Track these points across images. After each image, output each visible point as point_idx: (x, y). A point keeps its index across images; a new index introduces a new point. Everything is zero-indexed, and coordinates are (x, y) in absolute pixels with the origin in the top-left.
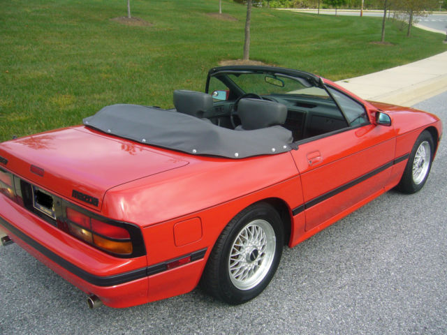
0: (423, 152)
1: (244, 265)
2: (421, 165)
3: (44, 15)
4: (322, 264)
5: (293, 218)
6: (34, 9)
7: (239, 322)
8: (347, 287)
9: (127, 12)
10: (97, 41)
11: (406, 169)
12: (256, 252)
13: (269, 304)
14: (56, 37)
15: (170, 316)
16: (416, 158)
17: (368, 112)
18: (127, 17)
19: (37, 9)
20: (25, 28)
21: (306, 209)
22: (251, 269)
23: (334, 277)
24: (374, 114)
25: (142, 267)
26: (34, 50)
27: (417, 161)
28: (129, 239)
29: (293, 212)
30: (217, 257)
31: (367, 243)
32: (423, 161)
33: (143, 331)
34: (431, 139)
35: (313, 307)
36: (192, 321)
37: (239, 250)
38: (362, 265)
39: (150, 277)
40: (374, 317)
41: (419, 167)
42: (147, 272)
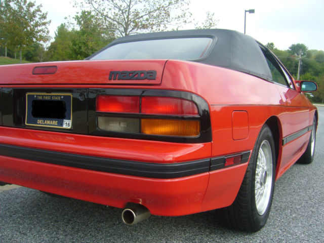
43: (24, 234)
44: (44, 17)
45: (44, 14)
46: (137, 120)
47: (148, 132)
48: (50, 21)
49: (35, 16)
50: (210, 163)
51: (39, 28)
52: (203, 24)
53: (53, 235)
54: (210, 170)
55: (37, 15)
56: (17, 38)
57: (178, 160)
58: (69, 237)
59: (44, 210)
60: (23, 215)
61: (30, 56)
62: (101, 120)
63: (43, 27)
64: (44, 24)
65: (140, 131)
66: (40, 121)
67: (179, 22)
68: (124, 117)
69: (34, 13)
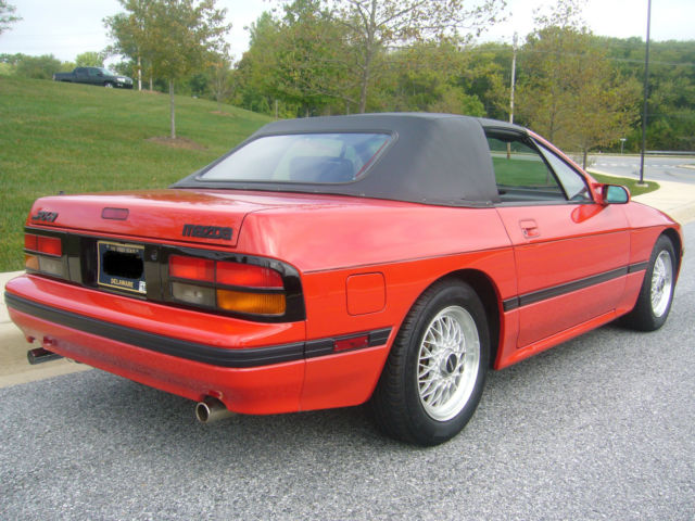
0: (662, 269)
1: (439, 384)
2: (660, 288)
3: (44, 128)
4: (542, 404)
5: (503, 316)
6: (28, 120)
7: (434, 467)
8: (591, 427)
9: (170, 131)
10: (127, 163)
11: (642, 288)
12: (453, 358)
13: (475, 447)
14: (64, 155)
15: (318, 462)
16: (656, 275)
17: (591, 187)
18: (169, 137)
19: (33, 120)
20: (16, 142)
21: (520, 305)
22: (452, 385)
23: (566, 417)
24: (599, 190)
25: (300, 341)
26: (33, 168)
27: (656, 280)
28: (282, 288)
29: (504, 304)
30: (401, 351)
31: (604, 382)
32: (663, 282)
33: (280, 480)
34: (672, 249)
35: (546, 449)
36: (358, 467)
37: (431, 350)
38: (604, 404)
39: (308, 360)
40: (647, 458)
41: (659, 290)
42: (304, 352)
43: (104, 431)
44: (218, 17)
45: (217, 12)
46: (213, 291)
47: (227, 306)
48: (230, 27)
49: (200, 16)
50: (305, 348)
51: (210, 40)
52: (552, 9)
53: (140, 435)
54: (305, 357)
55: (204, 15)
56: (165, 63)
57: (250, 345)
58: (162, 437)
59: (142, 399)
60: (111, 405)
61: (201, 83)
62: (176, 286)
63: (216, 38)
64: (218, 31)
65: (217, 304)
66: (114, 281)
67: (479, 20)
68: (199, 285)
69: (198, 9)
